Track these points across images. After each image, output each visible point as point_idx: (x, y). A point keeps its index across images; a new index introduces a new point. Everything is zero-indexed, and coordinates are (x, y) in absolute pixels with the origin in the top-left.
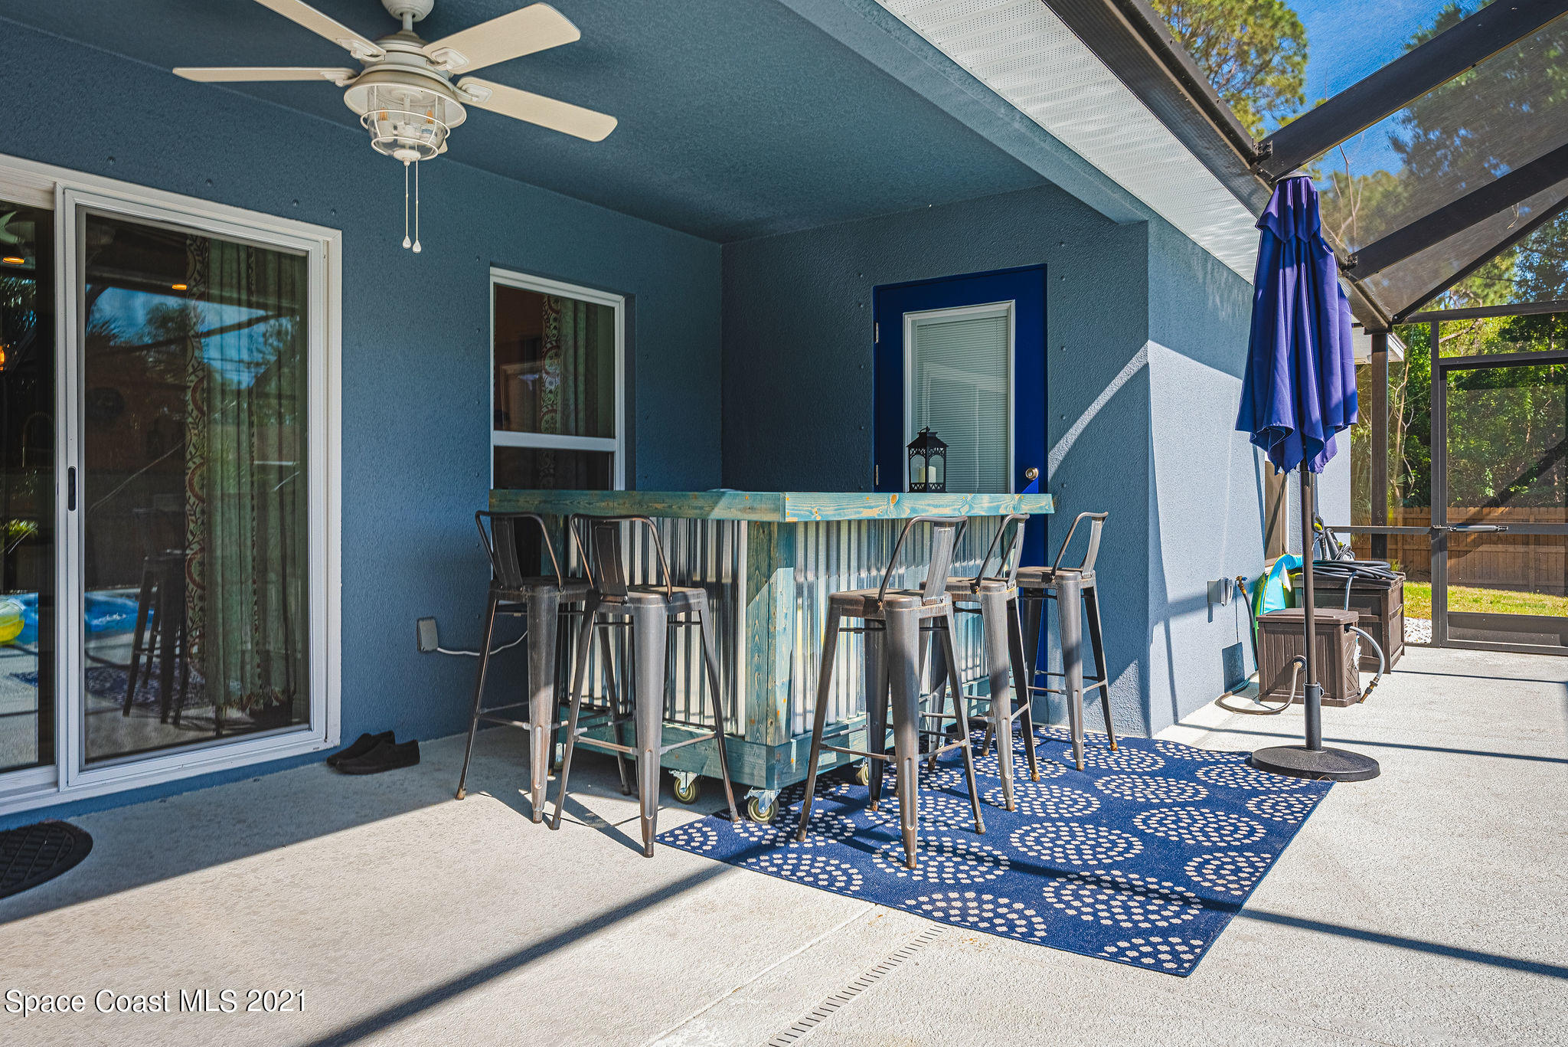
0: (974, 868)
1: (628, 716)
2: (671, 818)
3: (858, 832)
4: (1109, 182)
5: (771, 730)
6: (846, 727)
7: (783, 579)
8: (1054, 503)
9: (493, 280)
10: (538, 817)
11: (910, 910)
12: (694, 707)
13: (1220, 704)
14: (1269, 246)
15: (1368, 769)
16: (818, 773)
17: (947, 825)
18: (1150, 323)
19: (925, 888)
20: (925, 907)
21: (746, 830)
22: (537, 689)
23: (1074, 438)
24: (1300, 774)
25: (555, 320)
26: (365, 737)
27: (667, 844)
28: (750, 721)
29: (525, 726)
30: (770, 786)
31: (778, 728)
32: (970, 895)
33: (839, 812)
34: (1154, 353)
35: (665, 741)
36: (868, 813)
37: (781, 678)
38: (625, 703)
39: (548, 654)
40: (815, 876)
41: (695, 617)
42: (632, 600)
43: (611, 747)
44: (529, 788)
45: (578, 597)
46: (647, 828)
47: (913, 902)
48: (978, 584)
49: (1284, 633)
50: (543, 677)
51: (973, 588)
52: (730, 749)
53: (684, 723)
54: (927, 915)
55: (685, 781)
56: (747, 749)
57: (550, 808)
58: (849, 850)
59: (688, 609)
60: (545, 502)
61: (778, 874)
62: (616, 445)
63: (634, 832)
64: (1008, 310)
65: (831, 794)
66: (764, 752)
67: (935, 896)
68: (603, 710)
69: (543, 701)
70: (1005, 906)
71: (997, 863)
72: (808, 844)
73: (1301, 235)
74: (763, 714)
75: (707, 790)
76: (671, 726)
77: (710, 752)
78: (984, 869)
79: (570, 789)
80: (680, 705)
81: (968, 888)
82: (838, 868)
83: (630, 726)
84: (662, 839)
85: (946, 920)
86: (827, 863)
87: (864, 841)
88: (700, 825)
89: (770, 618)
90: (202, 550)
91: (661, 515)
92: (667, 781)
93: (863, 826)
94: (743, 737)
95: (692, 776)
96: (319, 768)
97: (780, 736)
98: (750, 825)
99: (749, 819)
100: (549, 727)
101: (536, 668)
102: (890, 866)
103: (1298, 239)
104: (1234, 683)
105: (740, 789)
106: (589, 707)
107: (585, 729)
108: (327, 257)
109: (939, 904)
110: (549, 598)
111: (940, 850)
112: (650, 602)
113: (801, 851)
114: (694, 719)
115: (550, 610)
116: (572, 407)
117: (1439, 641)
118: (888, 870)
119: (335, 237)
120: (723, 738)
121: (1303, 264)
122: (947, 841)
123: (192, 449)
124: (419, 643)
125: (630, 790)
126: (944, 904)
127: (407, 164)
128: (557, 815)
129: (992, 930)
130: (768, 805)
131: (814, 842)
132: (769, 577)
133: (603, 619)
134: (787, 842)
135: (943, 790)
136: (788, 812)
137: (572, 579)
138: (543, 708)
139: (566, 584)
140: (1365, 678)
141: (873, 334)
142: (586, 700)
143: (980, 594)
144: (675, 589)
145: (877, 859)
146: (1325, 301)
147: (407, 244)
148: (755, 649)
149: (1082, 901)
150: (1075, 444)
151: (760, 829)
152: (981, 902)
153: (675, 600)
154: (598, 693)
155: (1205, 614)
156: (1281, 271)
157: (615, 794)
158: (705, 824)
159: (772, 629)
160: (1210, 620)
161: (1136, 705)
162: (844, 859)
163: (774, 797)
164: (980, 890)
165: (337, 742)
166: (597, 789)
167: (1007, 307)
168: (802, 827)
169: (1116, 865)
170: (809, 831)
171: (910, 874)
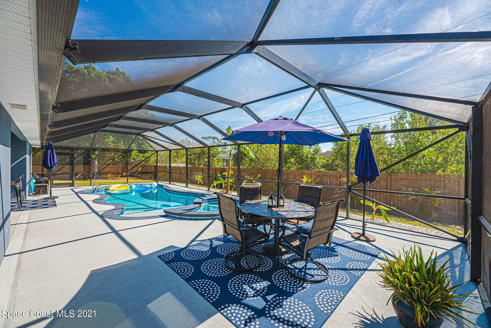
24: (50, 199)
34: (27, 156)
49: (39, 187)
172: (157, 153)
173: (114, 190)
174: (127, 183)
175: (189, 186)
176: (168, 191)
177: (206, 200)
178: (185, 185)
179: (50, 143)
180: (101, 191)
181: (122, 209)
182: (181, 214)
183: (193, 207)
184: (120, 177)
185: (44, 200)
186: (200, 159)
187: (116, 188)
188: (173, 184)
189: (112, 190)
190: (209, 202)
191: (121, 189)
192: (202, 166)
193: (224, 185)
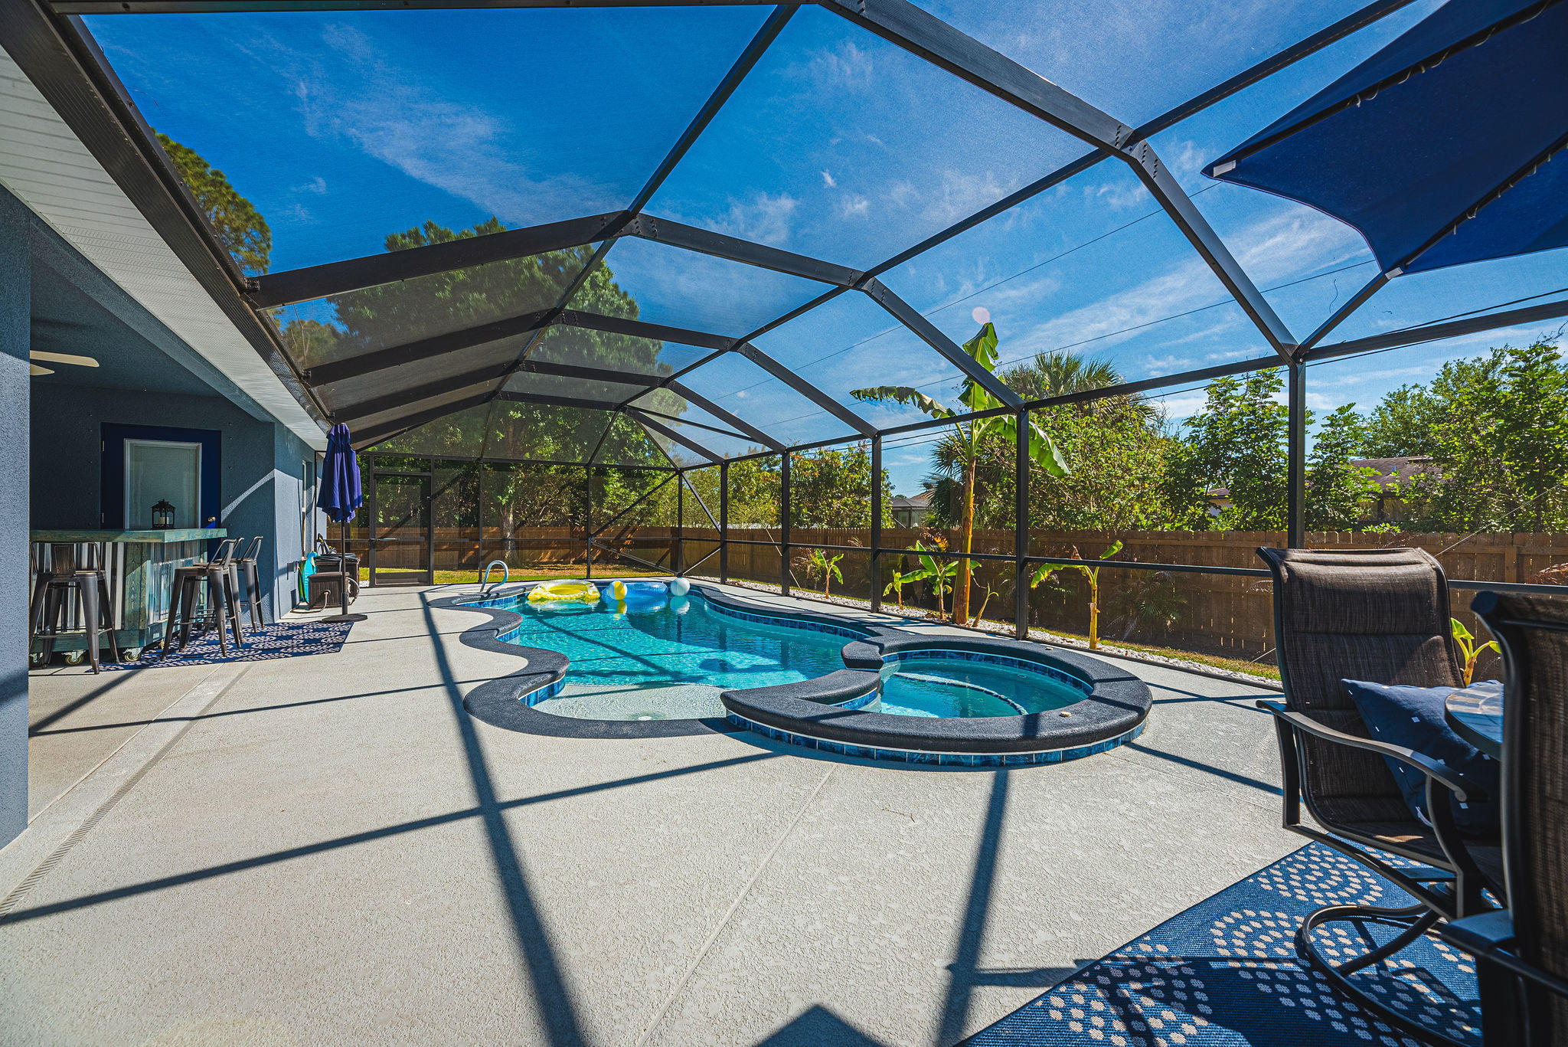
7: (149, 565)
8: (223, 532)
13: (293, 612)
15: (363, 618)
18: (276, 462)
23: (236, 505)
24: (345, 621)
34: (277, 474)
49: (319, 582)
64: (198, 447)
74: (138, 618)
99: (126, 661)
103: (341, 445)
104: (295, 606)
112: (90, 575)
117: (372, 585)
132: (141, 564)
140: (350, 599)
141: (104, 446)
148: (132, 593)
155: (286, 576)
156: (336, 454)
159: (142, 584)
160: (288, 578)
161: (269, 611)
172: (681, 476)
173: (542, 599)
174: (588, 577)
175: (792, 591)
176: (723, 606)
177: (891, 649)
178: (779, 589)
179: (341, 427)
180: (507, 601)
181: (549, 676)
182: (812, 723)
183: (856, 687)
184: (574, 563)
185: (320, 626)
186: (815, 502)
187: (552, 592)
188: (733, 584)
189: (537, 600)
190: (902, 657)
191: (563, 597)
192: (825, 527)
193: (939, 591)
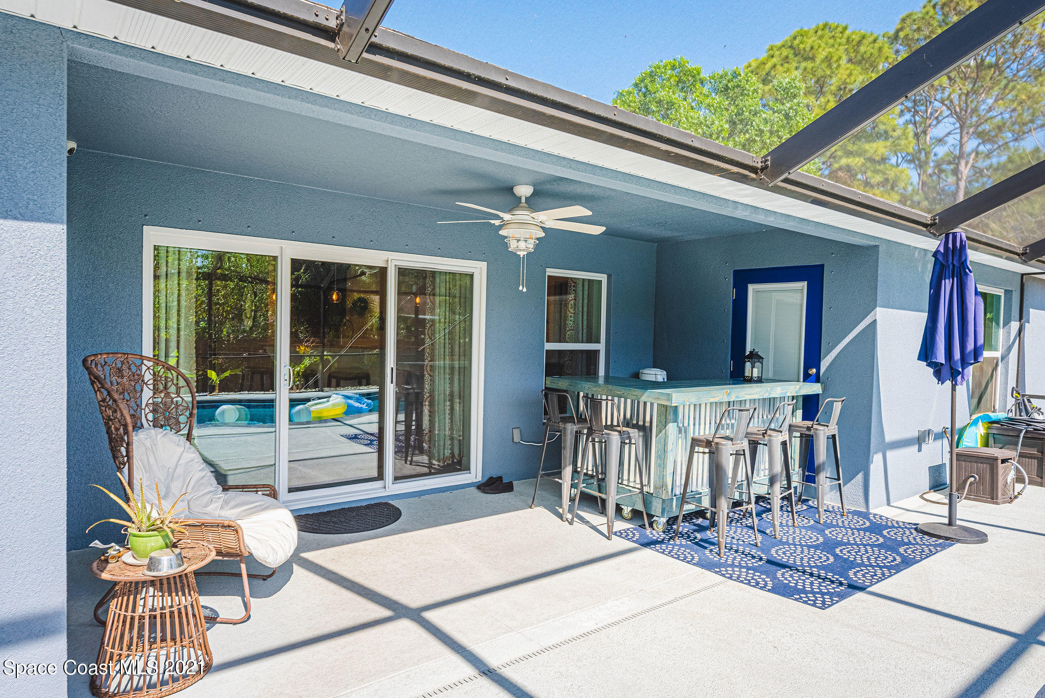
0: (750, 560)
1: (603, 479)
2: (619, 525)
3: (701, 540)
4: (852, 233)
5: (664, 492)
6: (701, 493)
7: (672, 428)
8: (822, 388)
9: (547, 274)
10: (564, 519)
11: (716, 572)
12: (632, 479)
13: (922, 497)
14: (938, 267)
15: (981, 538)
16: (683, 513)
17: (743, 541)
18: (878, 298)
19: (726, 565)
20: (722, 572)
21: (652, 534)
22: (566, 466)
23: (835, 355)
24: (939, 537)
25: (574, 286)
26: (491, 478)
27: (618, 536)
28: (655, 488)
29: (560, 481)
30: (663, 516)
31: (667, 492)
32: (744, 570)
33: (695, 531)
34: (880, 312)
35: (618, 493)
36: (708, 532)
37: (669, 470)
38: (602, 473)
39: (570, 452)
40: (679, 555)
41: (633, 441)
42: (606, 434)
43: (596, 494)
44: (561, 507)
45: (584, 428)
46: (610, 528)
47: (718, 570)
48: (766, 433)
49: (964, 461)
50: (568, 461)
51: (763, 434)
52: (647, 499)
53: (627, 486)
54: (723, 575)
55: (627, 510)
56: (654, 499)
57: (569, 516)
58: (696, 547)
59: (629, 438)
60: (570, 385)
61: (663, 553)
62: (601, 347)
63: (604, 529)
64: (803, 286)
65: (693, 522)
66: (661, 501)
67: (728, 569)
68: (592, 477)
69: (568, 471)
70: (758, 576)
71: (761, 559)
72: (678, 542)
73: (955, 263)
74: (662, 486)
75: (636, 514)
76: (621, 486)
77: (638, 499)
78: (754, 561)
79: (578, 509)
80: (626, 477)
81: (744, 567)
82: (689, 553)
83: (603, 484)
84: (615, 534)
85: (731, 578)
86: (685, 551)
87: (702, 544)
88: (632, 530)
89: (665, 445)
90: (430, 396)
91: (620, 397)
92: (619, 509)
93: (704, 538)
94: (652, 494)
95: (630, 509)
96: (474, 490)
97: (668, 495)
98: (654, 532)
99: (654, 529)
100: (570, 483)
101: (565, 457)
102: (712, 555)
103: (954, 265)
104: (936, 486)
105: (650, 516)
106: (586, 474)
107: (585, 485)
108: (481, 274)
109: (729, 572)
110: (571, 428)
111: (737, 551)
112: (613, 435)
113: (674, 545)
114: (631, 484)
115: (571, 433)
116: (581, 328)
118: (711, 557)
119: (484, 265)
120: (643, 494)
121: (955, 279)
122: (741, 549)
123: (427, 354)
124: (513, 439)
125: (603, 511)
126: (731, 572)
127: (522, 256)
128: (572, 519)
129: (749, 584)
130: (662, 524)
131: (681, 542)
132: (665, 427)
133: (593, 440)
134: (669, 540)
135: (747, 526)
136: (672, 528)
137: (581, 420)
138: (567, 474)
139: (579, 422)
141: (732, 294)
142: (585, 471)
143: (767, 438)
144: (625, 429)
145: (707, 552)
146: (965, 298)
147: (521, 288)
148: (658, 457)
149: (793, 578)
150: (835, 358)
151: (658, 534)
152: (748, 573)
153: (624, 435)
154: (590, 468)
155: (916, 447)
156: (943, 281)
157: (596, 513)
158: (634, 530)
159: (666, 449)
160: (920, 450)
161: (861, 494)
162: (692, 550)
163: (665, 521)
164: (748, 568)
165: (480, 479)
166: (588, 510)
167: (803, 285)
168: (676, 535)
169: (816, 567)
170: (679, 537)
171: (720, 559)
